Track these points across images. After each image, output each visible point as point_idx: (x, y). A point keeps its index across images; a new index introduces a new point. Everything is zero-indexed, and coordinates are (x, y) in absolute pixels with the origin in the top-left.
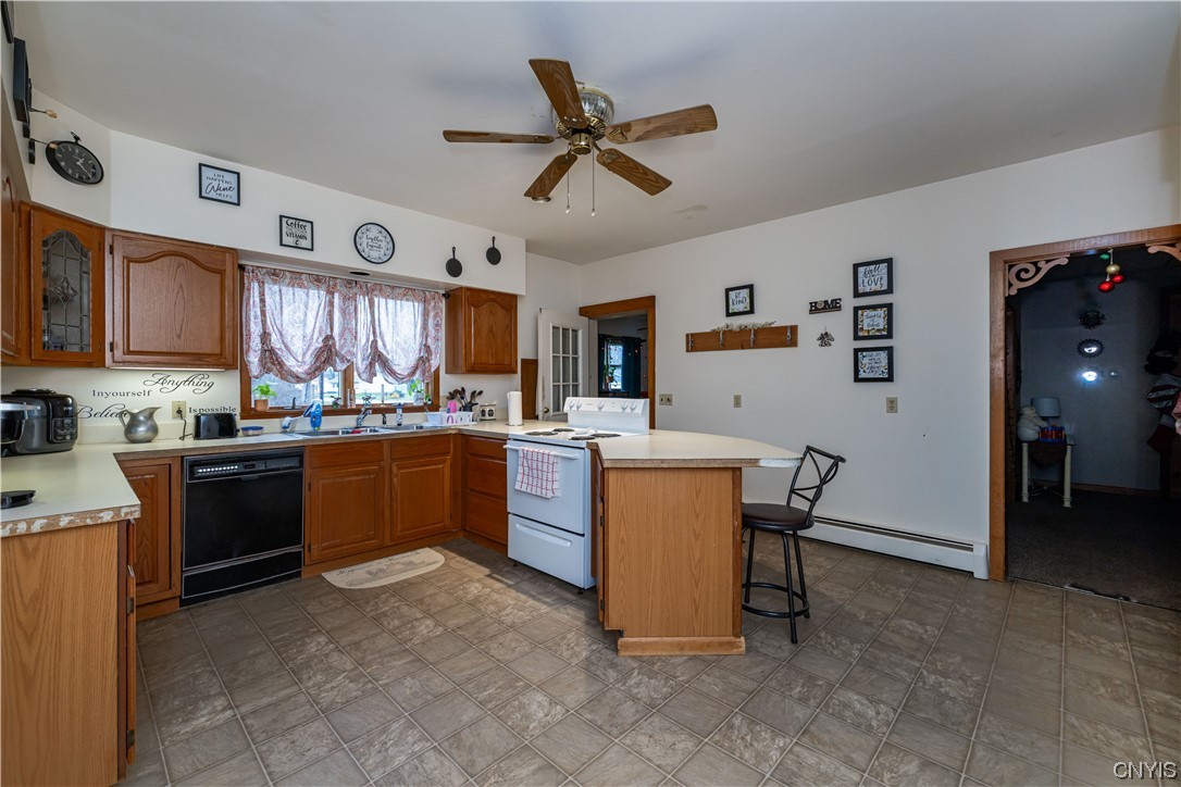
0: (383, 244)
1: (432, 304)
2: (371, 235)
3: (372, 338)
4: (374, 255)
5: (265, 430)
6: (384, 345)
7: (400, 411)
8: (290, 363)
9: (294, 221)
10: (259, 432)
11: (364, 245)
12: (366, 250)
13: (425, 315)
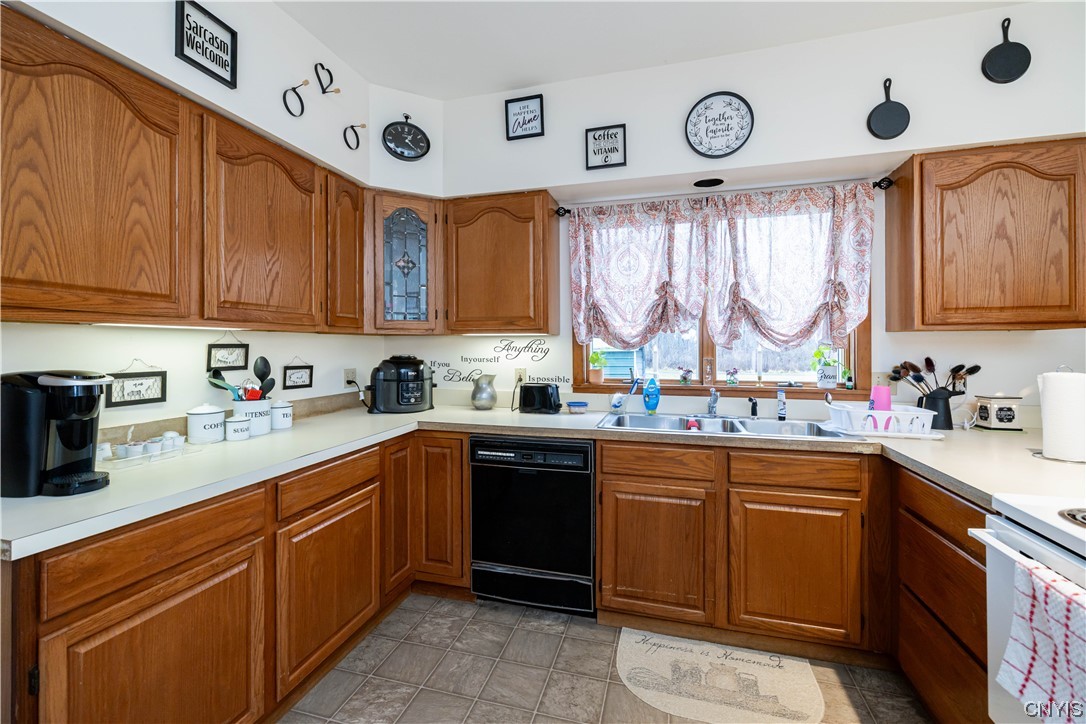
0: (734, 123)
1: (850, 207)
2: (712, 114)
3: (732, 280)
4: (719, 144)
5: (589, 408)
6: (755, 290)
7: (782, 396)
8: (616, 322)
9: (601, 132)
10: (582, 409)
11: (702, 133)
12: (706, 140)
13: (837, 227)
